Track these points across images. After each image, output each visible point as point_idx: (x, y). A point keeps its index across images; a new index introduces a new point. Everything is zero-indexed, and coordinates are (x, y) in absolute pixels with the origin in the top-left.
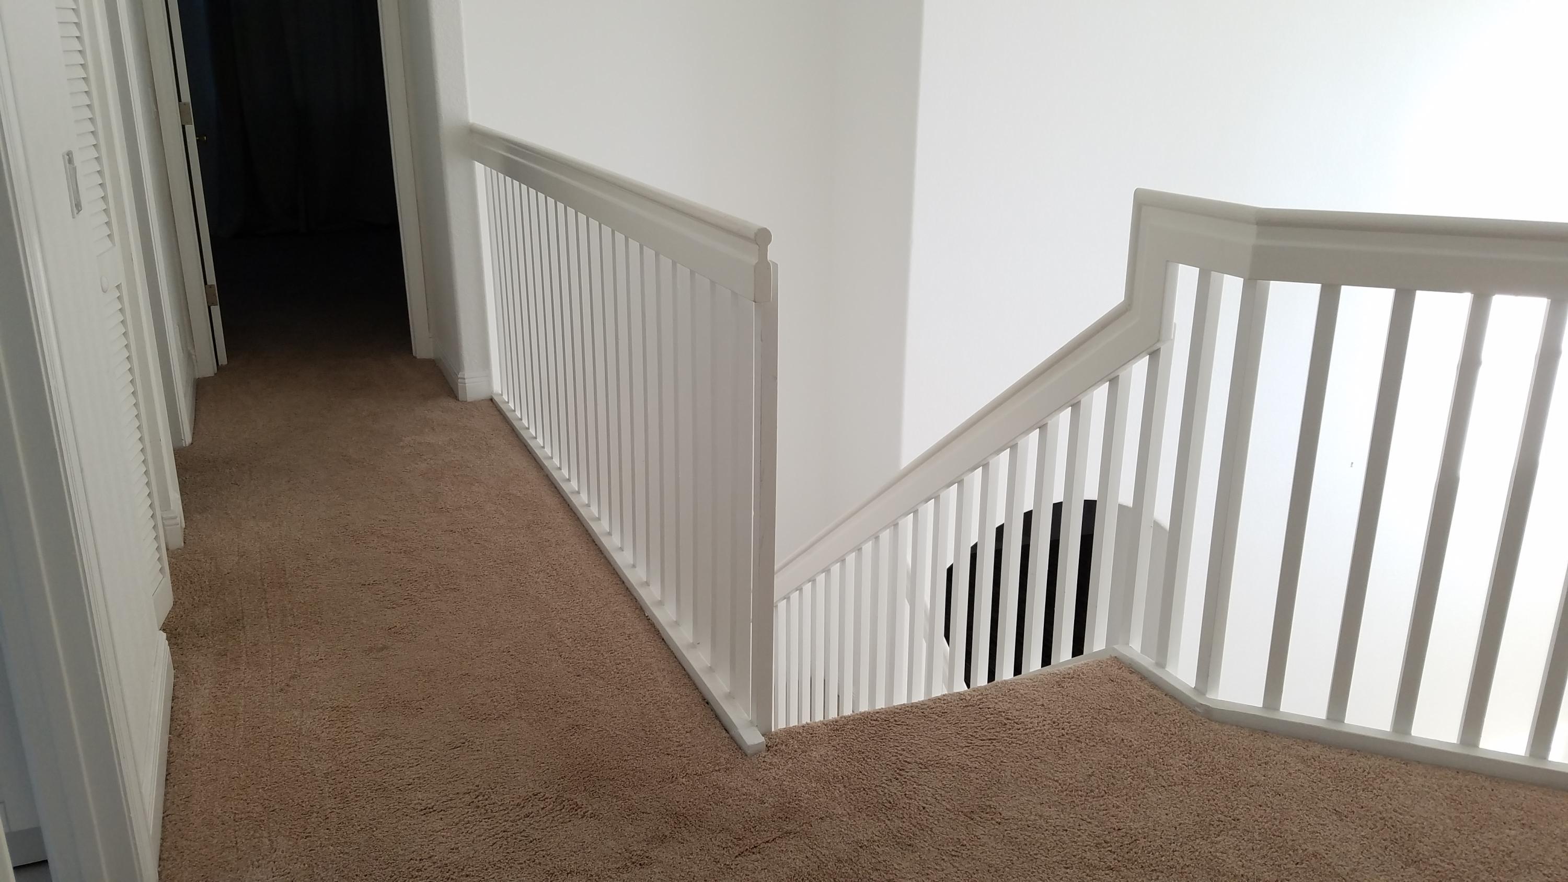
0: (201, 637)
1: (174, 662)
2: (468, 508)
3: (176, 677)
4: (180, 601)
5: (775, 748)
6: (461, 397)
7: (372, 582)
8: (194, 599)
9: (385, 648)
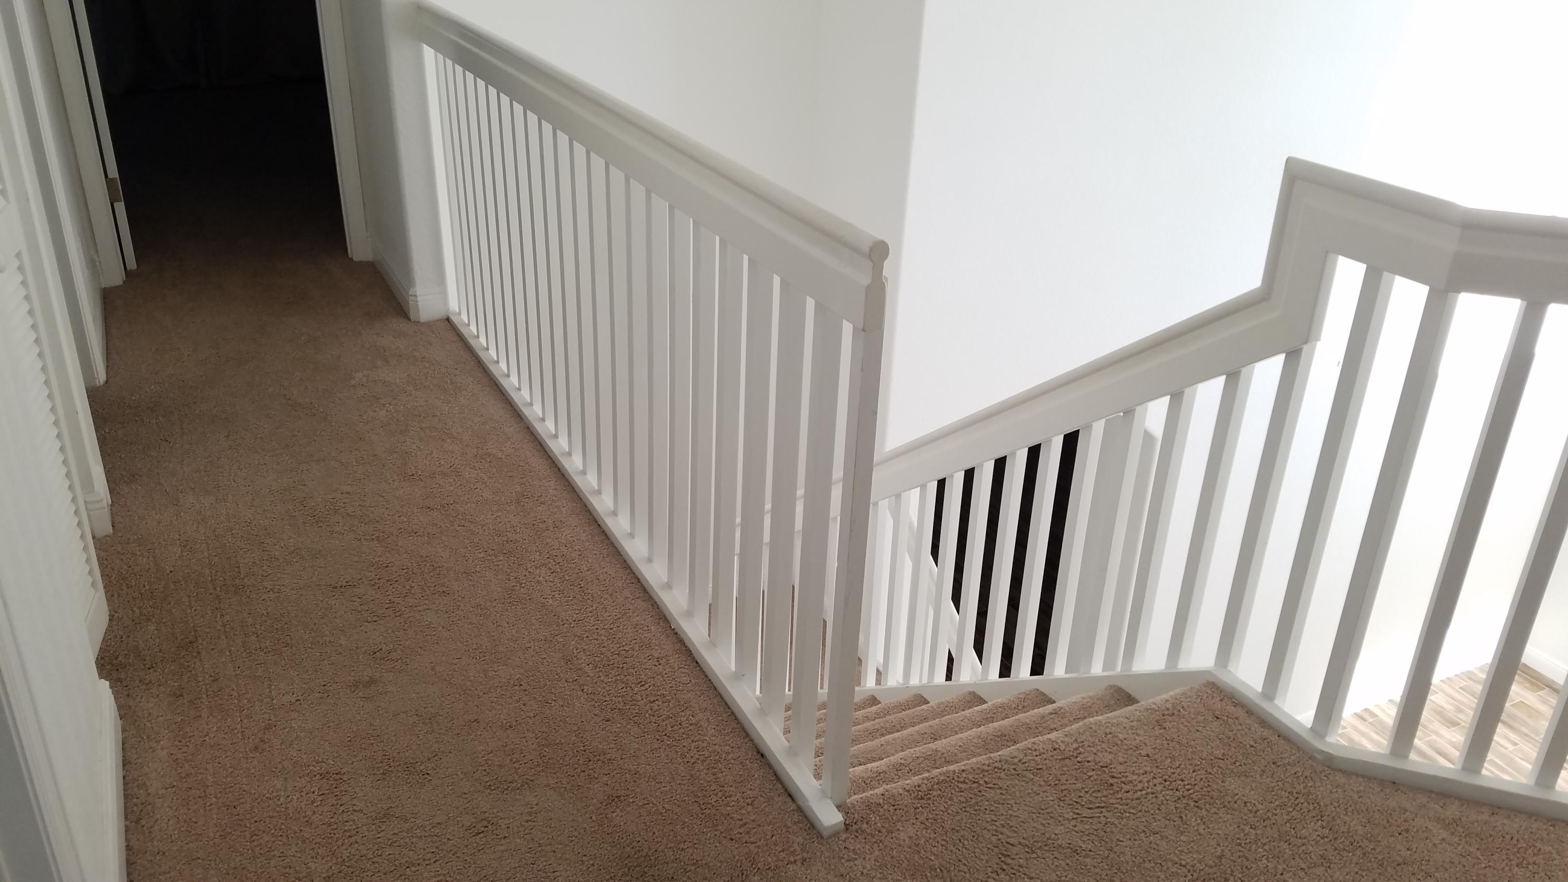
0: (149, 669)
1: (120, 707)
2: (444, 474)
3: (124, 730)
4: (117, 615)
5: (855, 827)
6: (412, 317)
7: (344, 584)
8: (133, 611)
9: (371, 682)
